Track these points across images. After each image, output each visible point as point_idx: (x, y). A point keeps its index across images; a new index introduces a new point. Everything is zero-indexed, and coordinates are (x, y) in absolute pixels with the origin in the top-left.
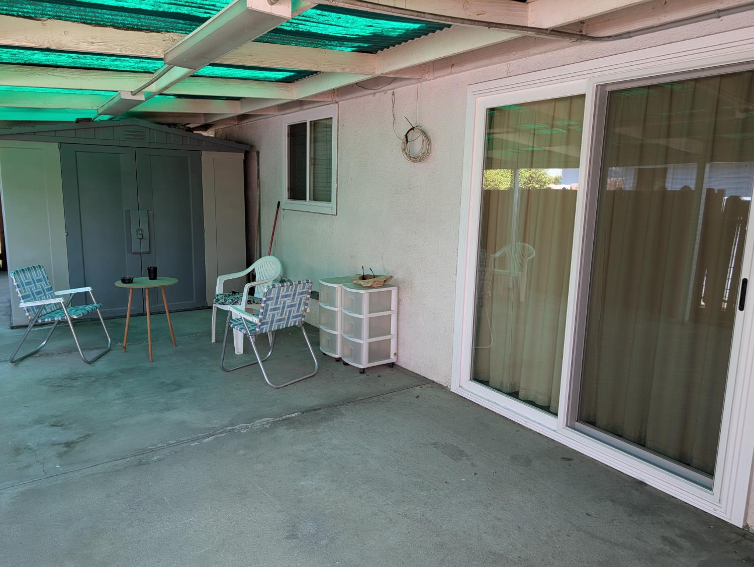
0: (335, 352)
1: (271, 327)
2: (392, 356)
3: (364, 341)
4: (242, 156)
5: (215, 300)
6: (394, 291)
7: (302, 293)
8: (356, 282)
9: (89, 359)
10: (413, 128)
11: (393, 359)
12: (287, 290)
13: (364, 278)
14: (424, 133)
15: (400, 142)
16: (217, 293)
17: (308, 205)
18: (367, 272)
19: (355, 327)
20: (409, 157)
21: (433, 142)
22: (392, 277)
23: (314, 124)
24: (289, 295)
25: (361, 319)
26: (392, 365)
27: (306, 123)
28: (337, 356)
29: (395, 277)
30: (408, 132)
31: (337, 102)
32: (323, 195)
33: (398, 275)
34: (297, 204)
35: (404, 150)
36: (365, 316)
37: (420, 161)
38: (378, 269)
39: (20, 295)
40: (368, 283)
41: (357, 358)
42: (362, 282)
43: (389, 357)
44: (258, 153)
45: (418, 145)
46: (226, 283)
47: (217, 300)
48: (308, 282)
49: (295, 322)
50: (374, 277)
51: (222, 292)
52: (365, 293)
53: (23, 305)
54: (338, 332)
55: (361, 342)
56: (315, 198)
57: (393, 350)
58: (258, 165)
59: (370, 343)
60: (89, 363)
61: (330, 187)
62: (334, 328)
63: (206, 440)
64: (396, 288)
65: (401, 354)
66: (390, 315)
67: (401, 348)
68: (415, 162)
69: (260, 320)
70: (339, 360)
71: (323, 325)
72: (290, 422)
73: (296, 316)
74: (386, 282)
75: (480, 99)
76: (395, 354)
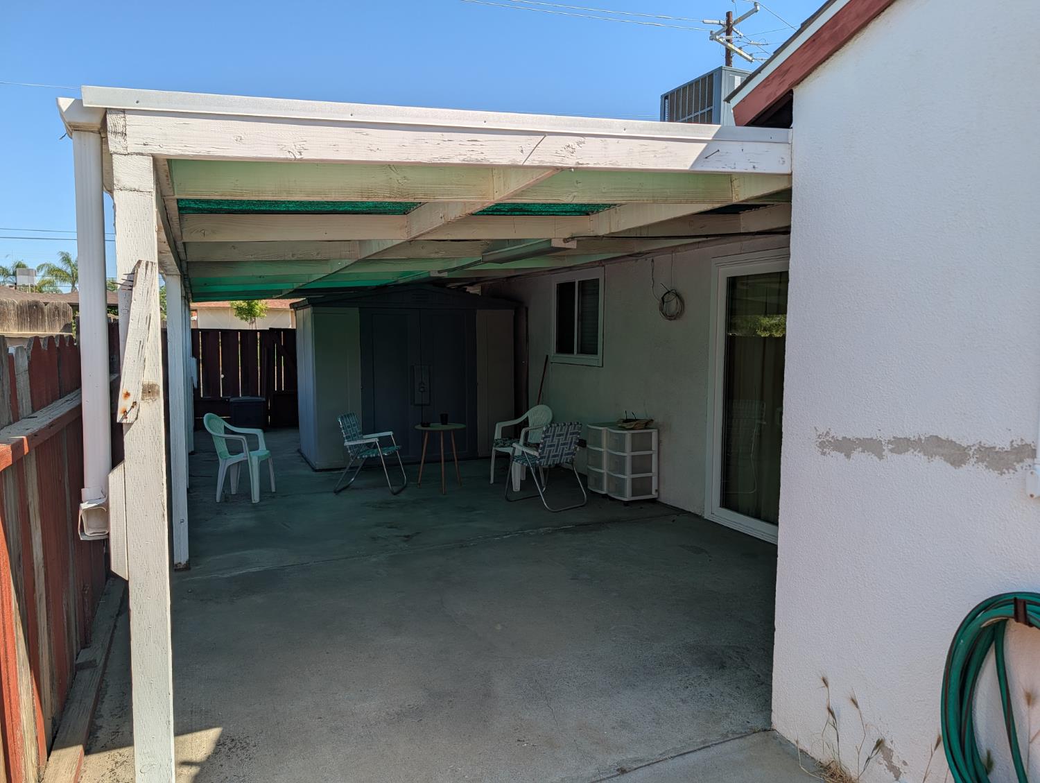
0: (602, 489)
1: (547, 462)
2: (654, 492)
3: (628, 477)
4: (511, 313)
5: (494, 444)
6: (654, 433)
7: (573, 433)
8: (620, 425)
9: (395, 491)
10: (669, 292)
11: (654, 495)
12: (561, 430)
13: (627, 421)
14: (677, 295)
15: (657, 302)
16: (496, 438)
17: (576, 358)
18: (630, 417)
19: (619, 464)
20: (665, 315)
21: (685, 303)
22: (652, 420)
23: (582, 283)
24: (562, 435)
25: (625, 456)
26: (654, 501)
27: (574, 282)
28: (604, 493)
29: (656, 421)
30: (665, 295)
31: (603, 266)
32: (589, 347)
33: (658, 419)
34: (565, 357)
35: (661, 309)
36: (628, 454)
37: (675, 319)
38: (640, 414)
39: (345, 436)
40: (630, 425)
41: (622, 493)
42: (625, 425)
43: (651, 493)
44: (527, 309)
45: (673, 305)
46: (504, 429)
47: (497, 444)
48: (578, 423)
49: (567, 459)
50: (636, 420)
51: (500, 437)
52: (628, 434)
53: (347, 443)
54: (604, 471)
55: (625, 477)
56: (582, 351)
57: (654, 487)
58: (527, 320)
59: (633, 479)
60: (395, 494)
61: (597, 341)
62: (601, 468)
63: (505, 537)
64: (656, 430)
65: (662, 491)
66: (651, 455)
67: (661, 486)
68: (670, 320)
69: (540, 454)
70: (605, 496)
71: (590, 465)
72: (566, 531)
73: (568, 454)
74: (647, 424)
75: (721, 269)
76: (656, 491)
